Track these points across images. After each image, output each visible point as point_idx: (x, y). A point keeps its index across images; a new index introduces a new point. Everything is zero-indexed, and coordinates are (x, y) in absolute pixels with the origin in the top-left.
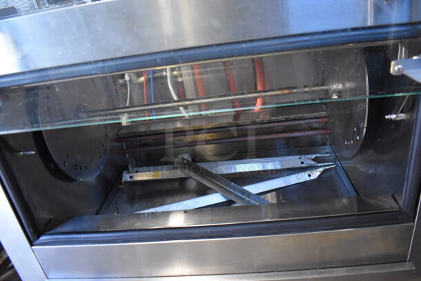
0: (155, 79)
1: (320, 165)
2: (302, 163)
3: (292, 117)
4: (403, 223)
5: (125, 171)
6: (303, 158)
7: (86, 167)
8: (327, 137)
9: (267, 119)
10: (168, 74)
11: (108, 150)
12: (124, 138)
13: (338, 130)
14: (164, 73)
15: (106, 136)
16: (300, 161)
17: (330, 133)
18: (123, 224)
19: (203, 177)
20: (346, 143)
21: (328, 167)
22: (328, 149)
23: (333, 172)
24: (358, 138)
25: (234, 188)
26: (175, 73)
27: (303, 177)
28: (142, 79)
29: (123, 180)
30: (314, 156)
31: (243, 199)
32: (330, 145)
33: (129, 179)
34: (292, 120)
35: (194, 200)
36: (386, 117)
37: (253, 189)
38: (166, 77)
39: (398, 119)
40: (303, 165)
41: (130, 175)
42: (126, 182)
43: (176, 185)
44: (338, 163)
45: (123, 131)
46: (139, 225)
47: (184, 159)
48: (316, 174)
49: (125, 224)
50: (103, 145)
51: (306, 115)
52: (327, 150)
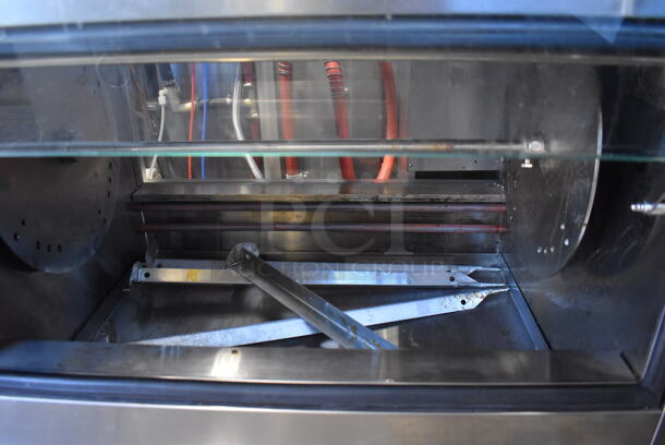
0: (212, 108)
1: (482, 285)
2: (452, 279)
3: (443, 197)
4: (642, 408)
5: (139, 263)
6: (454, 270)
7: (60, 248)
8: (498, 238)
9: (399, 196)
10: (235, 101)
11: (109, 222)
12: (143, 203)
13: (526, 228)
14: (228, 100)
15: (109, 195)
16: (449, 275)
17: (503, 233)
18: (111, 364)
19: (277, 287)
20: (539, 251)
21: (497, 291)
22: (497, 259)
23: (503, 300)
24: (567, 243)
25: (330, 313)
26: (247, 101)
27: (452, 304)
28: (188, 105)
29: (131, 279)
30: (472, 269)
31: (343, 334)
32: (501, 253)
33: (142, 278)
34: (441, 203)
35: (255, 327)
36: (633, 207)
37: (364, 317)
38: (231, 106)
39: (654, 213)
40: (454, 283)
41: (146, 270)
42: (136, 283)
43: (228, 297)
44: (515, 284)
45: (143, 192)
46: (141, 368)
47: (245, 252)
48: (474, 301)
49: (114, 365)
50: (99, 212)
51: (467, 197)
52: (496, 262)
